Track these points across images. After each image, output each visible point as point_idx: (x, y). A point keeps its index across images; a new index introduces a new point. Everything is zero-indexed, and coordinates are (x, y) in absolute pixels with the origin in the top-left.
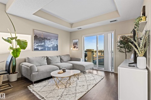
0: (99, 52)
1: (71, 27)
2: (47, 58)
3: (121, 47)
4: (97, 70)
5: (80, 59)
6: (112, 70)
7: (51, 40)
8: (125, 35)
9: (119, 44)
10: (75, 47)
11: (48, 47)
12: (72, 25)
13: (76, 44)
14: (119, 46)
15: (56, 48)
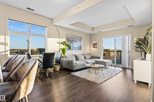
0: (116, 51)
1: (93, 30)
2: (76, 56)
3: (137, 48)
4: (115, 67)
5: (100, 57)
6: (128, 67)
7: (77, 42)
8: (141, 38)
9: (135, 45)
10: (94, 47)
11: (75, 48)
12: (93, 28)
13: (96, 44)
14: (135, 47)
15: (80, 48)
